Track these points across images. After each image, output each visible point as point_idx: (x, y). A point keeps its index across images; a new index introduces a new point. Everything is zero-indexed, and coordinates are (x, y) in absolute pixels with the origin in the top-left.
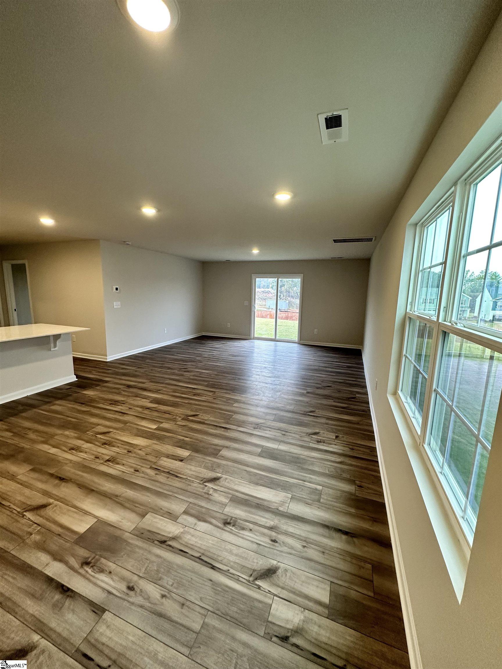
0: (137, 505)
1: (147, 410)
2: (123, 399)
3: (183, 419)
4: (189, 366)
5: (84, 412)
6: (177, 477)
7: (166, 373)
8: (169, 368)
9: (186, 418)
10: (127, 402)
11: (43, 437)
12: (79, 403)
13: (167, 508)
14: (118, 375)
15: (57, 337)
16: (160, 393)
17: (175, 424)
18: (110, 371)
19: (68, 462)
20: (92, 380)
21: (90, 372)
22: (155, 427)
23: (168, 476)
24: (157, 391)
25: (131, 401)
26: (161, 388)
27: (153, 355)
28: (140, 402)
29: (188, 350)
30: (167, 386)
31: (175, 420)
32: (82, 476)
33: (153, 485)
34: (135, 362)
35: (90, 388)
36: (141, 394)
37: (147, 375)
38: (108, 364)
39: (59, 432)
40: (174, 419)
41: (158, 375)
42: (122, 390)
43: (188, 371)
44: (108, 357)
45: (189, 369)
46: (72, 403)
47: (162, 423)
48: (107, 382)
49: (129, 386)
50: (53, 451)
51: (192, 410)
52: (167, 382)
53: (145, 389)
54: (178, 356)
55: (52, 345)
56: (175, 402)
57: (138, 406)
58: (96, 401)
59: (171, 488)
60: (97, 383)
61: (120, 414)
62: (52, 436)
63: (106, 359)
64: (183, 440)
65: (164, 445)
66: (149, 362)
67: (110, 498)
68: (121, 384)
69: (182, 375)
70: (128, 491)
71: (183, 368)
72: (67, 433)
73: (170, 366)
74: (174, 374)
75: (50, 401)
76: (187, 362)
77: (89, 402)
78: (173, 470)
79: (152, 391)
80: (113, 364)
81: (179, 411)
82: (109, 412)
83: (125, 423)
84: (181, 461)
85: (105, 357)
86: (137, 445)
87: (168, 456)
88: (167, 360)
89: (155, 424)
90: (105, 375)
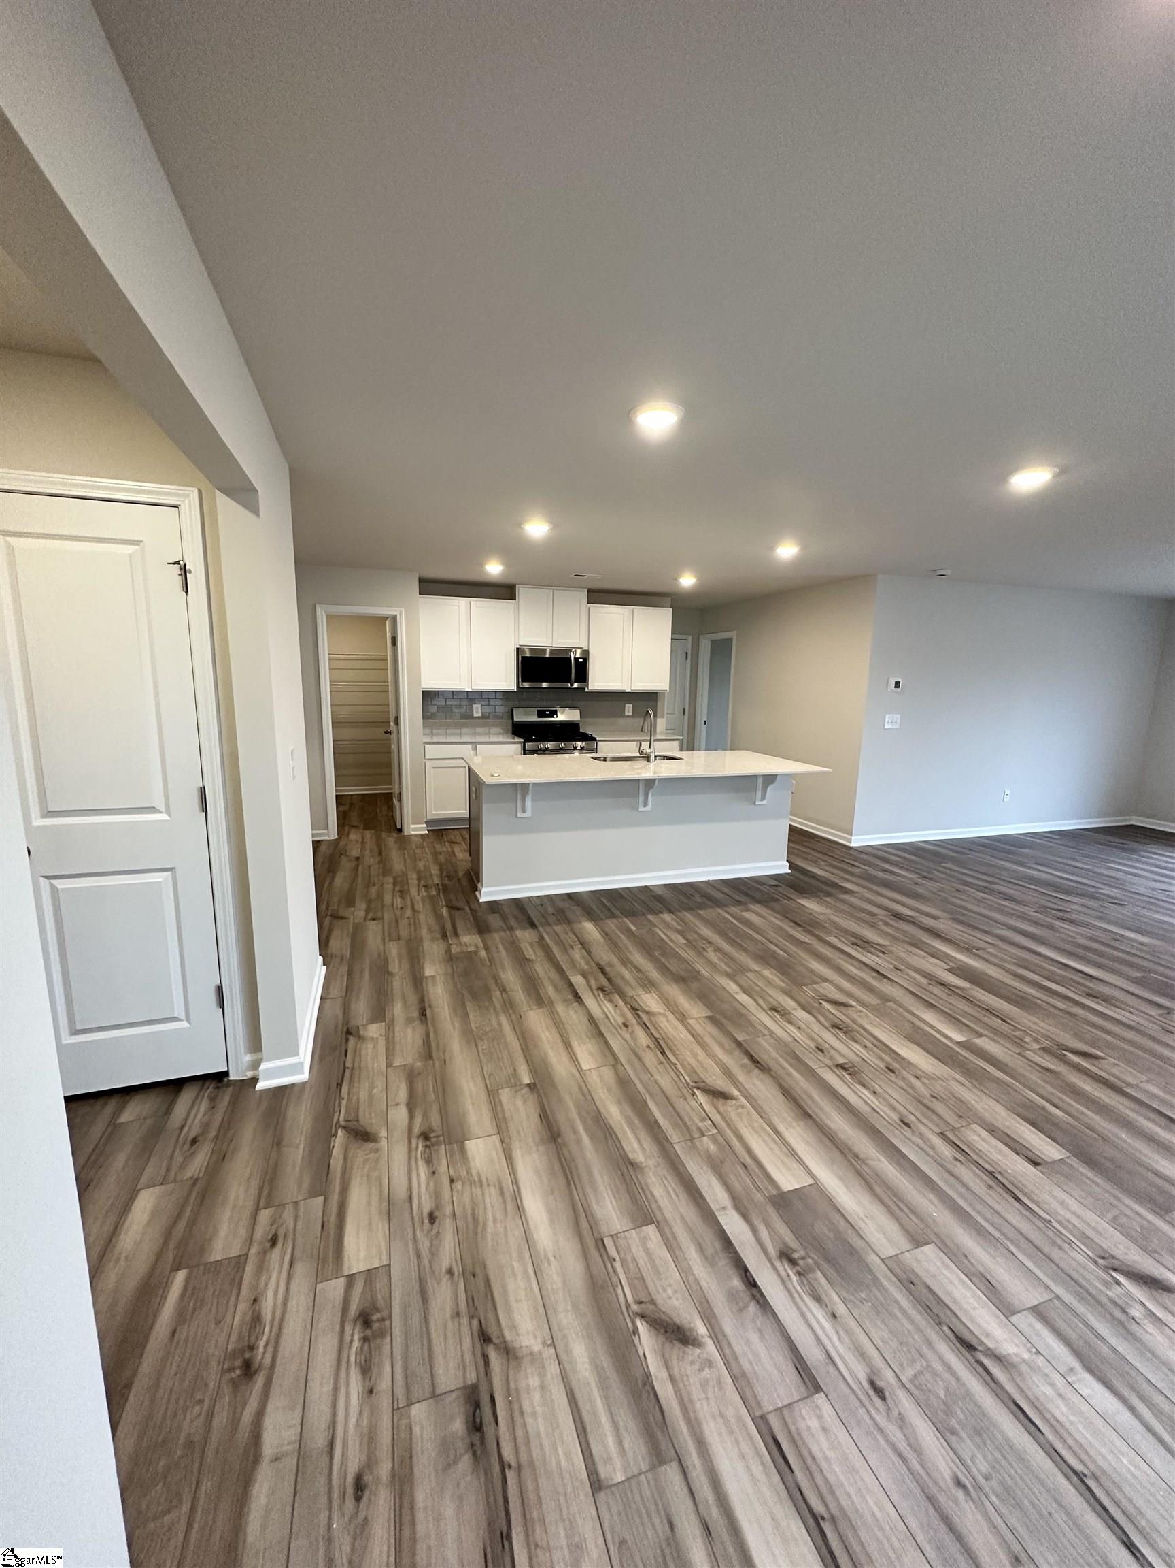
0: (901, 1205)
1: (941, 987)
2: (881, 941)
3: (1044, 1049)
4: (1075, 907)
5: (800, 943)
6: (1017, 1199)
7: (1000, 910)
8: (1008, 898)
9: (1057, 1051)
10: (891, 952)
11: (730, 967)
12: (792, 921)
13: (985, 1268)
14: (873, 882)
15: (770, 779)
16: (979, 956)
17: (1019, 1054)
18: (856, 870)
19: (766, 1032)
20: (818, 880)
21: (815, 862)
22: (959, 1037)
23: (991, 1182)
24: (969, 949)
25: (900, 950)
26: (982, 945)
27: (965, 854)
28: (922, 961)
29: (1074, 859)
30: (999, 943)
31: (1019, 1043)
32: (789, 1075)
33: (946, 1182)
34: (917, 863)
35: (813, 896)
36: (927, 943)
37: (945, 900)
38: (852, 852)
39: (754, 966)
40: (1018, 1041)
41: (975, 908)
42: (881, 920)
43: (1071, 921)
44: (853, 838)
45: (1074, 916)
46: (778, 916)
47: (981, 1035)
48: (847, 891)
49: (898, 916)
50: (743, 998)
51: (1076, 1035)
52: (998, 932)
53: (936, 934)
54: (1039, 871)
55: (759, 794)
56: (1025, 995)
57: (918, 971)
58: (824, 927)
59: (997, 1219)
60: (829, 889)
61: (875, 974)
62: (744, 970)
63: (850, 841)
64: (1043, 1108)
65: (984, 1097)
66: (950, 869)
67: (842, 1153)
68: (879, 906)
69: (1051, 927)
70: (882, 1159)
71: (1056, 907)
72: (767, 973)
73: (1012, 892)
74: (1023, 917)
75: (742, 900)
76: (1067, 892)
77: (810, 925)
78: (1006, 1175)
79: (957, 944)
80: (865, 857)
81: (1035, 1023)
82: (851, 961)
83: (886, 999)
84: (1035, 1164)
85: (848, 836)
86: (910, 1063)
87: (993, 1131)
88: (1005, 875)
89: (961, 1031)
90: (847, 876)
